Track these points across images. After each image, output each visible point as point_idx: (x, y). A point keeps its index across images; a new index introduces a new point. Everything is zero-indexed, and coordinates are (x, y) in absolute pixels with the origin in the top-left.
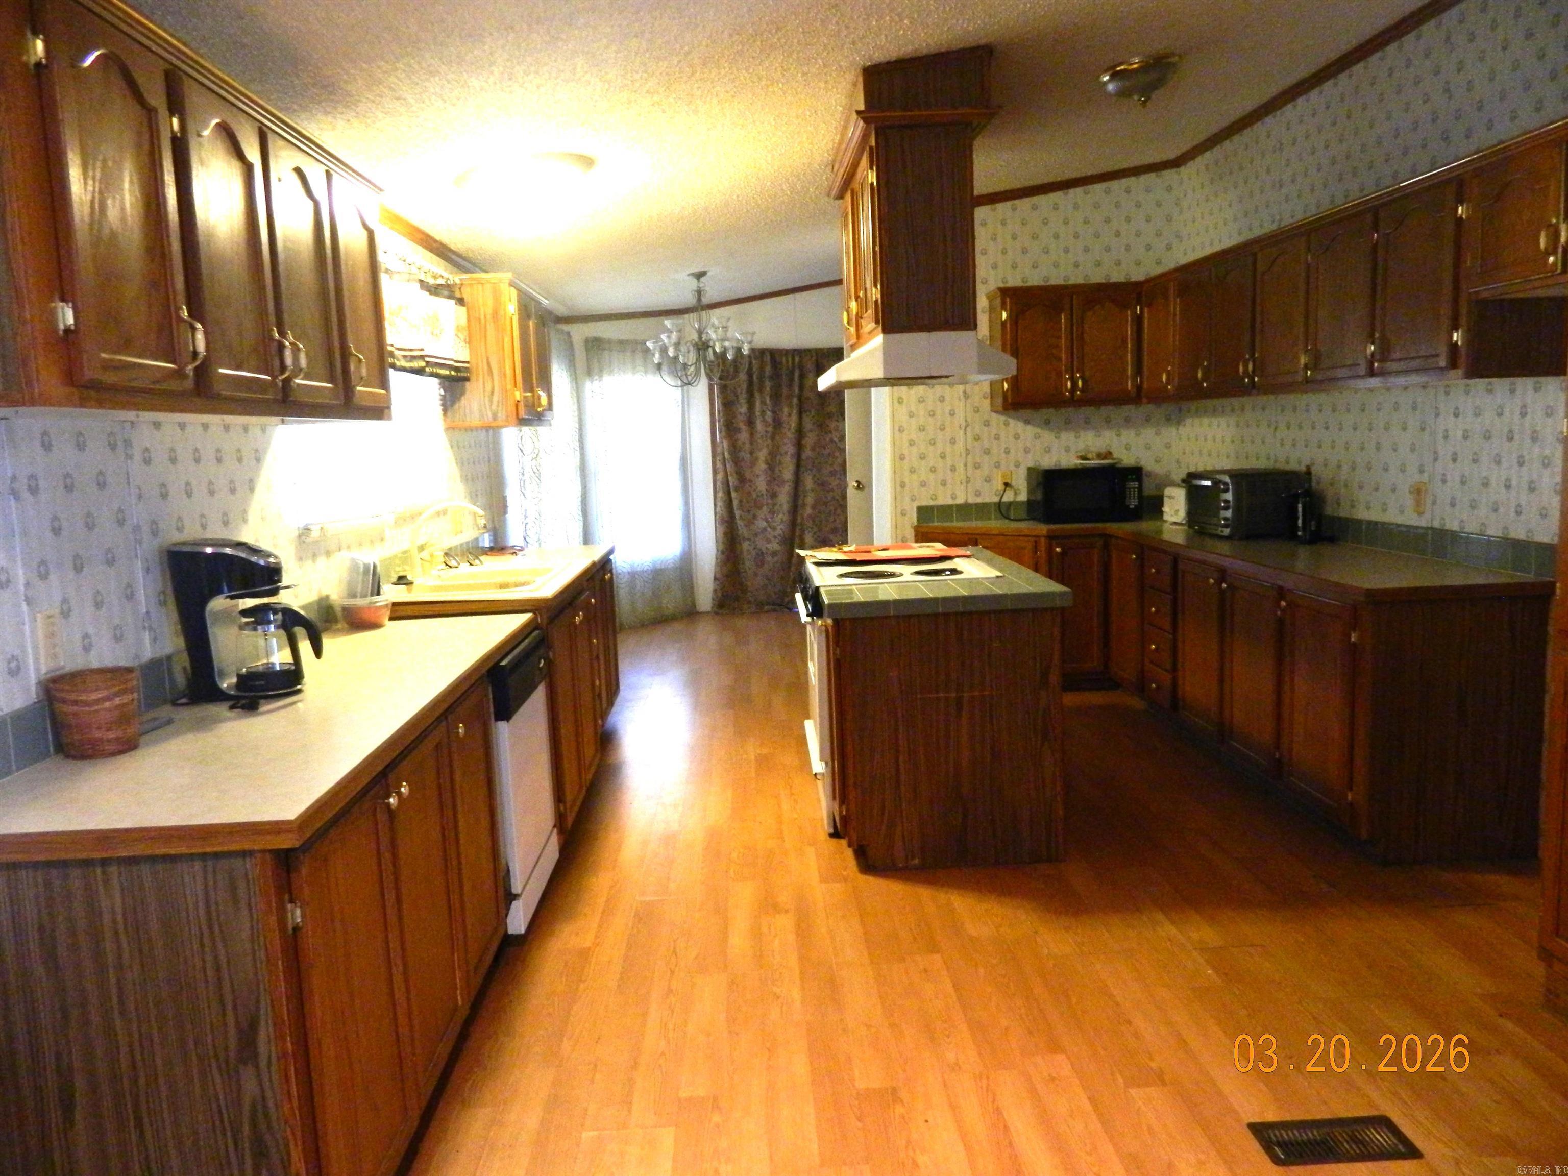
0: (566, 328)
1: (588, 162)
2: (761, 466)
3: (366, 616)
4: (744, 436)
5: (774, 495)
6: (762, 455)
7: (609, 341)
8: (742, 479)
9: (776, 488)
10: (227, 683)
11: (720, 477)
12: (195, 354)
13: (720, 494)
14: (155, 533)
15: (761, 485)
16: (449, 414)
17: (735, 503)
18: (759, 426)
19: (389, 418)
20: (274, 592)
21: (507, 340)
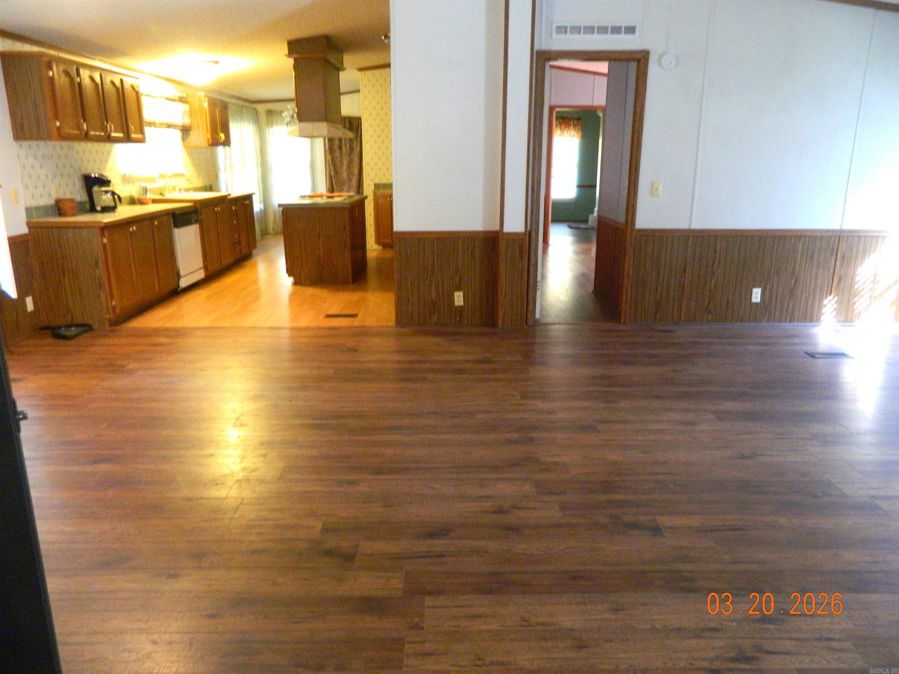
0: (255, 106)
1: (216, 63)
2: (345, 167)
3: (144, 201)
4: (337, 154)
5: (350, 180)
6: (345, 163)
7: (277, 111)
8: (336, 173)
9: (351, 177)
10: (99, 208)
11: (328, 172)
12: (84, 130)
13: (328, 179)
14: (80, 171)
15: (345, 175)
16: (185, 141)
17: (334, 183)
18: (344, 149)
19: (146, 142)
20: (109, 186)
21: (204, 116)
